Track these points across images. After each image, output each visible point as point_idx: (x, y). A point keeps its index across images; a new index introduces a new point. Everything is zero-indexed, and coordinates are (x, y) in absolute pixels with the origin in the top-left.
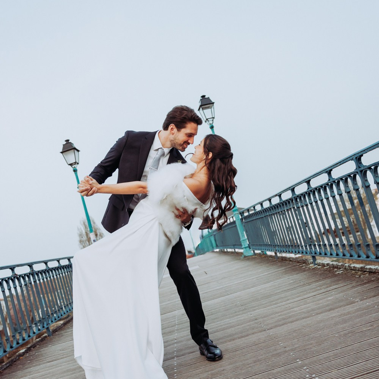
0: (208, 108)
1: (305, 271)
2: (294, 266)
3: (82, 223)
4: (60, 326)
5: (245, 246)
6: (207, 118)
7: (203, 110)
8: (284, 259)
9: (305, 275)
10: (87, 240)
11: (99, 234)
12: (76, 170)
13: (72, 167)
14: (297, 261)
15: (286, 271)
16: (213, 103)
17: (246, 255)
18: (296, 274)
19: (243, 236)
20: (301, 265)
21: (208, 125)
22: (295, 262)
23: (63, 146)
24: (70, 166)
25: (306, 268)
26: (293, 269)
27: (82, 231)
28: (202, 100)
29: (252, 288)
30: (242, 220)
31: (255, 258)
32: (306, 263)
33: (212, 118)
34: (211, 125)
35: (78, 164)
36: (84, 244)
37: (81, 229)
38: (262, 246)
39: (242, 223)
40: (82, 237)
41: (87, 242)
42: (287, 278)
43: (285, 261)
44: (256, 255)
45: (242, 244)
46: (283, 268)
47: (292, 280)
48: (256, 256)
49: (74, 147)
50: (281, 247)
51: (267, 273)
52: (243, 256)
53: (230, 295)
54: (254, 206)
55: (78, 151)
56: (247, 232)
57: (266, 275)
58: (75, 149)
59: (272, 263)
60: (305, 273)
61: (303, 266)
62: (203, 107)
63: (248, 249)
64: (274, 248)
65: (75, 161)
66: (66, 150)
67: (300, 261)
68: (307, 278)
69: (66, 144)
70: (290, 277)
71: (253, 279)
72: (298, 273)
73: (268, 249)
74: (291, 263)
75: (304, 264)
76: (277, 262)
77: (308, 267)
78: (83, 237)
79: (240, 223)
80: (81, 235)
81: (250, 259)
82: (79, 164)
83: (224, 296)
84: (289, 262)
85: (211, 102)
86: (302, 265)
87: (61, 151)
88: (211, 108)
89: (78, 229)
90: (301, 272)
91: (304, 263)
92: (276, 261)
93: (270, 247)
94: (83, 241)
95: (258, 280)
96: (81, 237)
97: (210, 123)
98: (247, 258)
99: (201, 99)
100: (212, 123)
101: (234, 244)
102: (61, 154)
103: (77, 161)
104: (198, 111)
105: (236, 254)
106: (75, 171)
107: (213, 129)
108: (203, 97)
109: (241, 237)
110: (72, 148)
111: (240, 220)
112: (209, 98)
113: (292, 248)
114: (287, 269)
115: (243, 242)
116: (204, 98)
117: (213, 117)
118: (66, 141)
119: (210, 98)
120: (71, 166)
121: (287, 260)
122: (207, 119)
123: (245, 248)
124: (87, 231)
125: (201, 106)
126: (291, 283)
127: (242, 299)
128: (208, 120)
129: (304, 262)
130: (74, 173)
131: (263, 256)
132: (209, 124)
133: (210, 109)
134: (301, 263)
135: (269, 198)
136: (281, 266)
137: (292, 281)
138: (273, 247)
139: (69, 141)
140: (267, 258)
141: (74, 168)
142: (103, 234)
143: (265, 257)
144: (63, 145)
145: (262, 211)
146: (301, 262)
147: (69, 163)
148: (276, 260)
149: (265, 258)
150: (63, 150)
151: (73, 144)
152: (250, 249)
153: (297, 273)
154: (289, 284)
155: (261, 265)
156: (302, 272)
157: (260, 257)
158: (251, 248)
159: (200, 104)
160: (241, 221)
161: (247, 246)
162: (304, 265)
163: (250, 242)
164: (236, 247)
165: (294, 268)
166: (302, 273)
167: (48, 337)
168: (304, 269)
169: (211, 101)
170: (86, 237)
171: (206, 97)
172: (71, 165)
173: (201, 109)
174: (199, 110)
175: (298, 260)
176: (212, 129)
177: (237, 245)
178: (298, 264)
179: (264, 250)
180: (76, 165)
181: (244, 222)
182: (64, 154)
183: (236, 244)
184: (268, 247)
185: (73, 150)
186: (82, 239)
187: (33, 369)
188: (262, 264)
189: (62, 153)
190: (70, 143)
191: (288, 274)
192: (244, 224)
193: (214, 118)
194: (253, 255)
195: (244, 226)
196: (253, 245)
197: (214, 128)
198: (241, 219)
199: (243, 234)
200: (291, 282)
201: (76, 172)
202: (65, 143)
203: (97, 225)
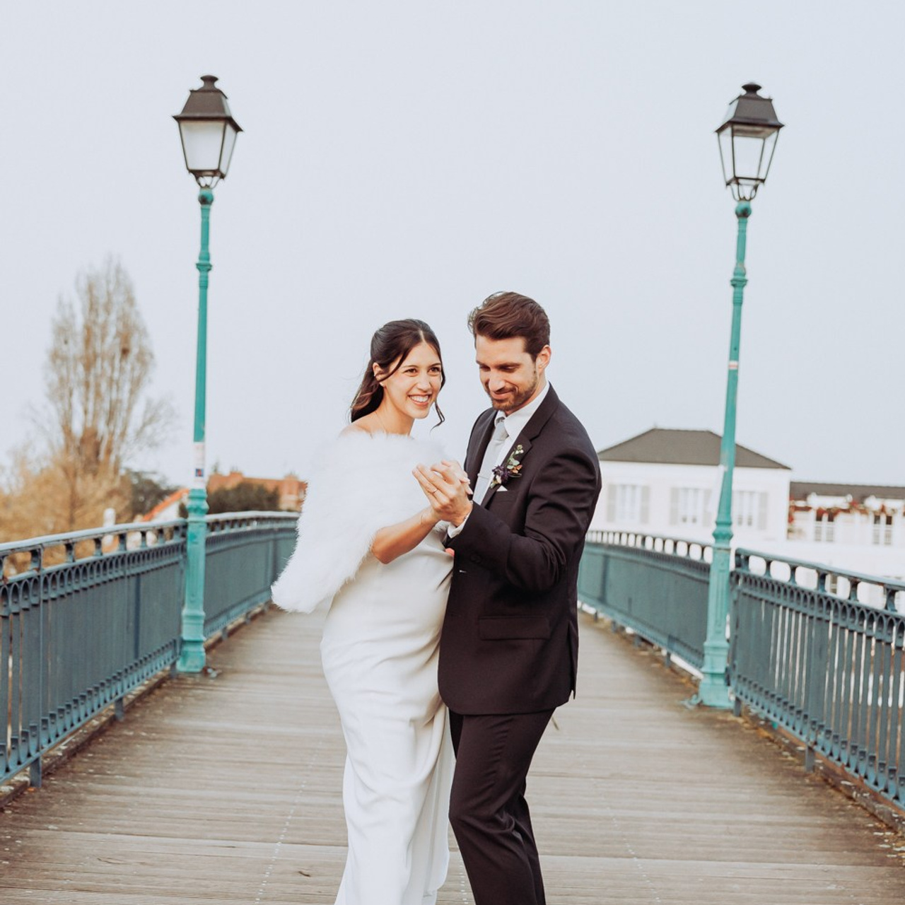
0: (755, 134)
1: (882, 862)
2: (857, 827)
3: (83, 284)
4: (61, 757)
5: (713, 668)
6: (738, 175)
7: (733, 136)
8: (830, 780)
9: (879, 877)
10: (81, 358)
11: (134, 351)
12: (209, 200)
13: (199, 184)
14: (871, 810)
15: (826, 835)
16: (778, 127)
17: (707, 702)
18: (854, 864)
19: (720, 632)
20: (879, 830)
21: (732, 199)
22: (865, 809)
23: (188, 94)
24: (192, 177)
25: (890, 851)
26: (847, 838)
27: (73, 316)
28: (742, 100)
29: (708, 860)
30: (734, 579)
31: (735, 727)
32: (896, 833)
33: (757, 179)
34: (744, 204)
35: (222, 176)
36: (64, 372)
37: (71, 306)
38: (773, 702)
39: (732, 590)
40: (66, 342)
41: (81, 368)
42: (820, 867)
43: (832, 791)
44: (740, 715)
45: (707, 658)
46: (820, 820)
47: (836, 882)
48: (740, 720)
49: (228, 114)
50: (837, 743)
51: (761, 818)
52: (695, 701)
53: (635, 860)
54: (795, 565)
55: (237, 129)
56: (736, 625)
57: (757, 823)
58: (229, 120)
59: (789, 780)
60: (883, 870)
61: (880, 840)
62: (736, 127)
63: (721, 682)
64: (813, 734)
65: (215, 167)
66: (198, 115)
67: (881, 813)
68: (882, 893)
69: (200, 91)
70: (830, 867)
71: (715, 822)
72: (860, 864)
73: (791, 723)
74: (850, 807)
75: (888, 833)
76: (807, 781)
77: (898, 849)
78: (71, 343)
79: (725, 589)
80: (63, 332)
81: (718, 726)
82: (225, 179)
83: (616, 857)
84: (844, 801)
85: (772, 122)
86: (881, 834)
87: (178, 112)
88: (764, 139)
89: (60, 304)
90: (869, 861)
91: (890, 828)
92: (805, 775)
93: (798, 719)
94: (65, 359)
95: (730, 834)
96: (62, 339)
97: (742, 196)
98: (706, 716)
99: (740, 97)
100: (748, 198)
101: (675, 634)
102: (175, 123)
103: (223, 170)
104: (716, 134)
105: (667, 671)
106: (205, 201)
107: (746, 223)
108: (752, 89)
109: (710, 634)
110: (222, 115)
111: (727, 576)
112: (770, 100)
113: (871, 766)
114: (831, 831)
115: (711, 652)
116: (752, 95)
117: (762, 176)
118: (204, 79)
119: (775, 103)
120: (197, 178)
121: (840, 791)
122: (736, 179)
123: (713, 675)
124: (95, 323)
125: (731, 123)
126: (830, 892)
127: (669, 889)
128: (741, 181)
129: (890, 825)
130: (198, 205)
131: (766, 734)
132: (737, 198)
133: (760, 141)
134: (881, 821)
135: (856, 578)
136: (816, 808)
137: (833, 887)
138: (809, 725)
139: (217, 85)
140: (775, 747)
141: (205, 192)
142: (152, 356)
143: (771, 741)
144: (192, 91)
145: (816, 599)
146: (881, 818)
147: (192, 167)
148: (803, 769)
149: (769, 744)
150: (185, 109)
151: (226, 98)
152: (729, 684)
153: (858, 861)
154: (822, 893)
155: (751, 774)
156: (872, 864)
157: (752, 732)
158: (733, 682)
159: (730, 116)
160: (730, 581)
161: (722, 670)
162: (888, 838)
163: (736, 662)
164: (676, 646)
165: (851, 833)
166: (872, 868)
167: (32, 789)
168: (882, 855)
169: (775, 117)
170: (81, 345)
171: (759, 93)
172: (198, 174)
173: (728, 130)
174: (720, 130)
175: (875, 809)
176: (742, 219)
177: (685, 645)
178: (871, 825)
179: (775, 715)
180: (216, 178)
181: (739, 591)
182: (184, 124)
183: (682, 639)
184: (792, 714)
185: (221, 124)
186: (64, 347)
187: (31, 895)
188: (754, 767)
189: (179, 119)
190: (219, 92)
191: (828, 853)
192: (735, 596)
193: (763, 181)
194: (731, 711)
195: (735, 602)
196: (745, 680)
197: (750, 219)
198: (732, 574)
199: (720, 625)
200: (829, 888)
201: (206, 206)
202: (200, 84)
203: (138, 314)
